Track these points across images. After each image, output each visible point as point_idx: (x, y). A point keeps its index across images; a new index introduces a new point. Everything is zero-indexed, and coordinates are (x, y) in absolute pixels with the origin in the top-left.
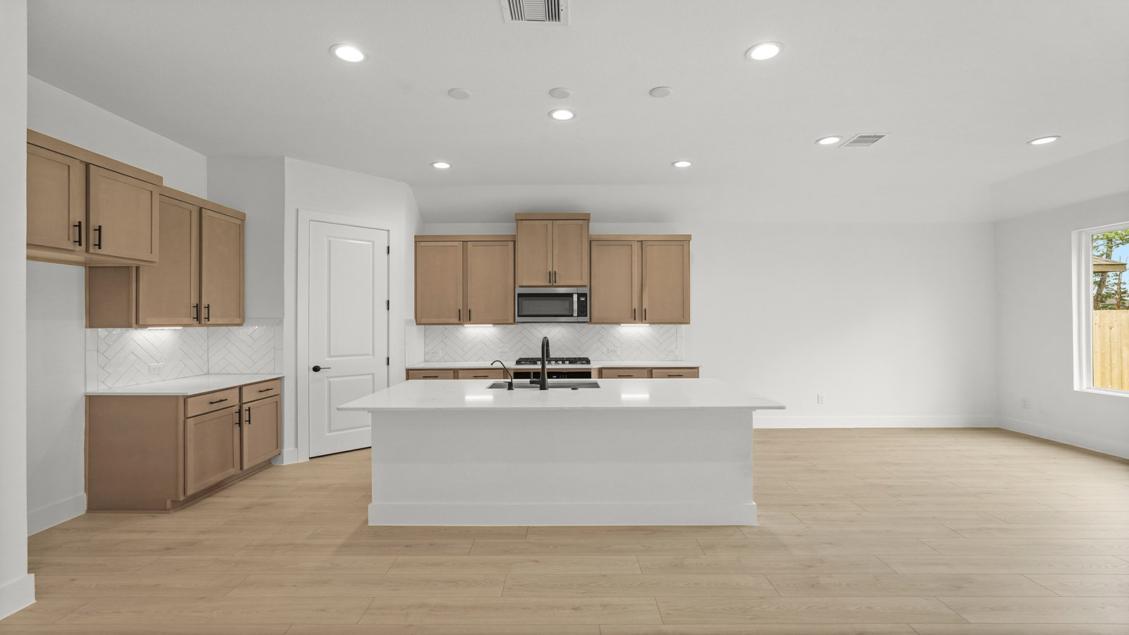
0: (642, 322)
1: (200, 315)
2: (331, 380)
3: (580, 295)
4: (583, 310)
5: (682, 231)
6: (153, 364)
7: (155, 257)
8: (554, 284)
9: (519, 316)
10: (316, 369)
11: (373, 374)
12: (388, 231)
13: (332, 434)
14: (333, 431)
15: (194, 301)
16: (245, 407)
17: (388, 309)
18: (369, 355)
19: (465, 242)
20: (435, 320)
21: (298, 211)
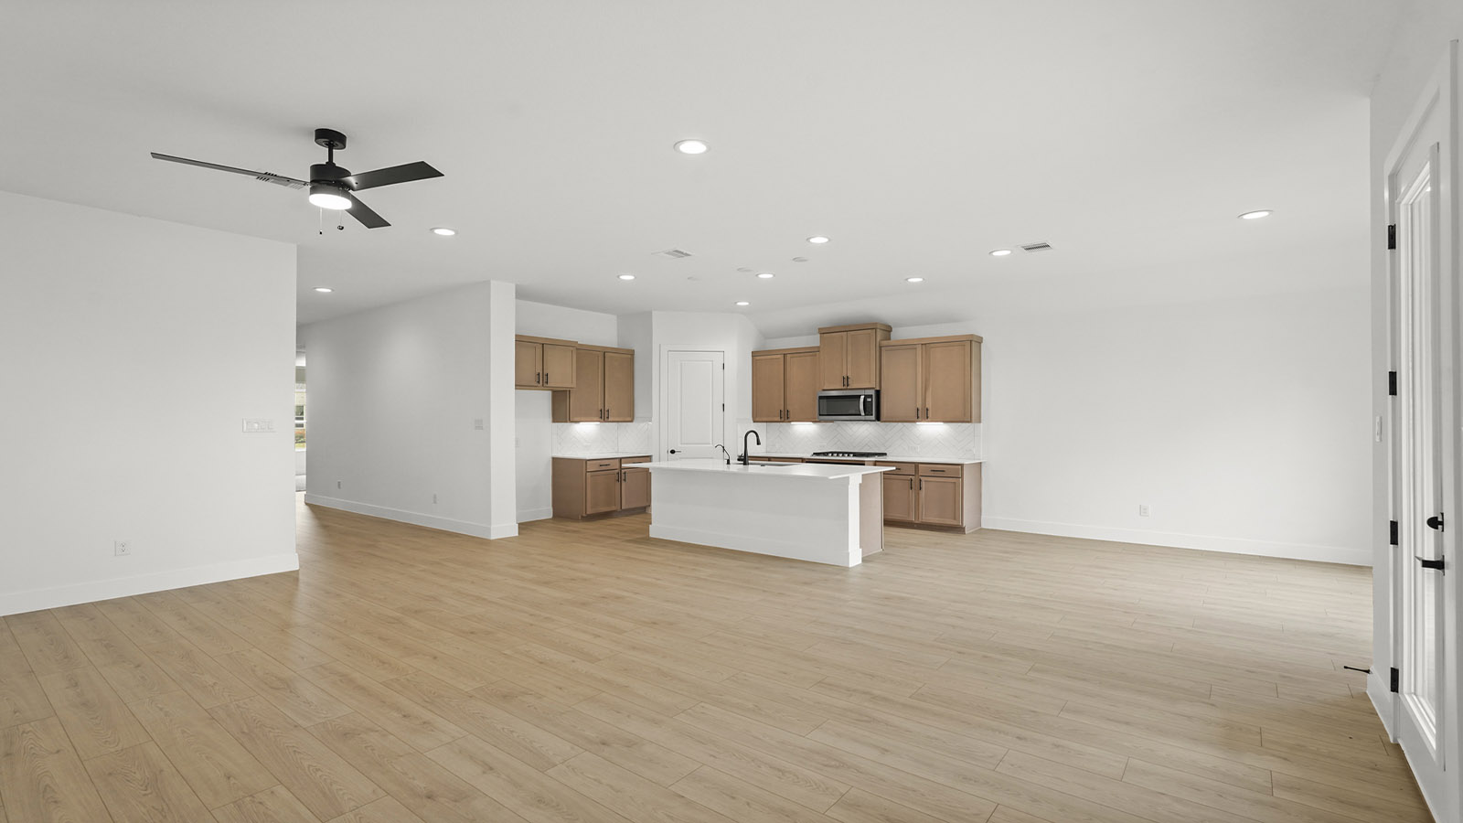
1: (604, 416)
2: (682, 457)
3: (866, 397)
4: (879, 411)
5: (975, 331)
6: (585, 444)
7: (574, 385)
8: (847, 388)
9: (820, 415)
10: (673, 452)
12: (723, 352)
15: (600, 407)
16: (623, 471)
17: (724, 410)
18: (709, 444)
19: (785, 355)
20: (765, 419)
21: (660, 345)
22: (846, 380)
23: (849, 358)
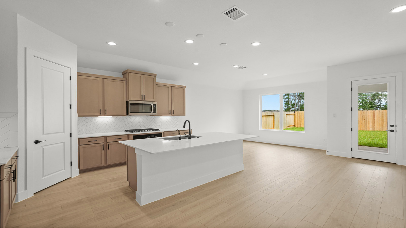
0: (172, 115)
2: (43, 147)
3: (154, 105)
4: (155, 111)
8: (144, 100)
9: (129, 112)
10: (37, 142)
11: (64, 143)
12: (70, 68)
13: (45, 178)
14: (46, 176)
17: (71, 108)
18: (62, 132)
19: (103, 79)
20: (87, 114)
21: (26, 49)
22: (143, 97)
23: (144, 87)
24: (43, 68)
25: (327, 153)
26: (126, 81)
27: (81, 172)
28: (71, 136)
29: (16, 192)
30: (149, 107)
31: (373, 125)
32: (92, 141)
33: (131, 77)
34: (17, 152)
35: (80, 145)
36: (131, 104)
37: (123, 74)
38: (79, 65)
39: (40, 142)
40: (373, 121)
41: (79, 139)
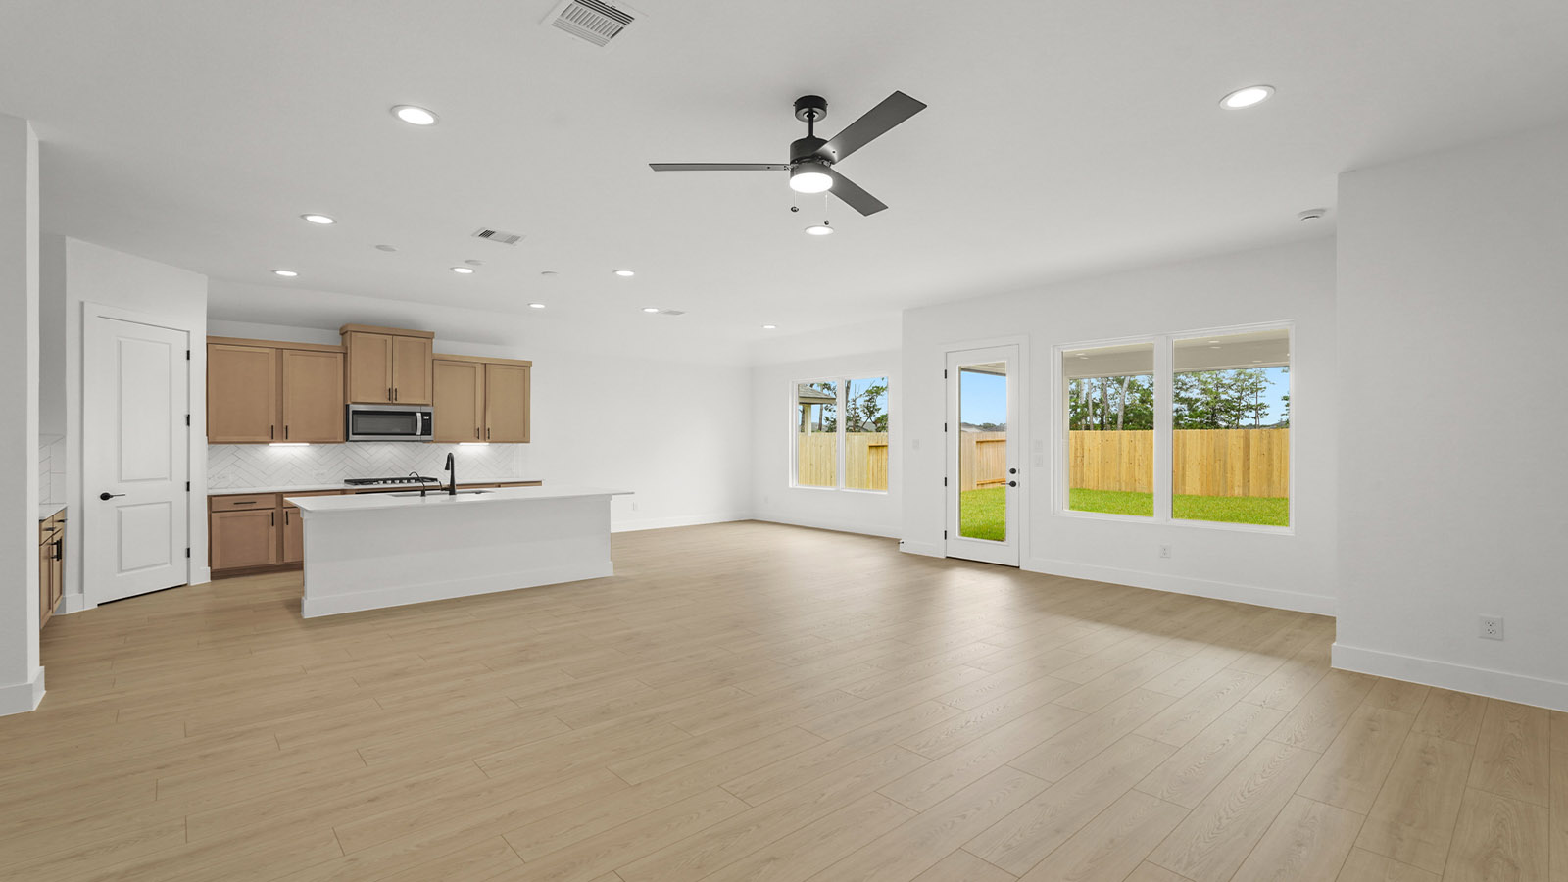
0: (485, 441)
2: (122, 509)
3: (423, 414)
4: (427, 430)
5: (521, 355)
8: (394, 401)
9: (353, 434)
10: (105, 497)
11: (170, 502)
12: (188, 332)
13: (125, 574)
14: (124, 571)
17: (188, 424)
18: (166, 479)
19: (280, 350)
20: (236, 439)
21: (82, 304)
22: (392, 394)
23: (396, 368)
24: (121, 339)
25: (902, 548)
26: (345, 354)
27: (216, 575)
28: (188, 489)
29: (61, 593)
30: (408, 420)
31: (1243, 479)
32: (244, 502)
33: (357, 342)
34: (64, 510)
35: (213, 509)
36: (354, 412)
37: (342, 335)
38: (212, 316)
39: (112, 496)
40: (1244, 466)
41: (210, 498)
